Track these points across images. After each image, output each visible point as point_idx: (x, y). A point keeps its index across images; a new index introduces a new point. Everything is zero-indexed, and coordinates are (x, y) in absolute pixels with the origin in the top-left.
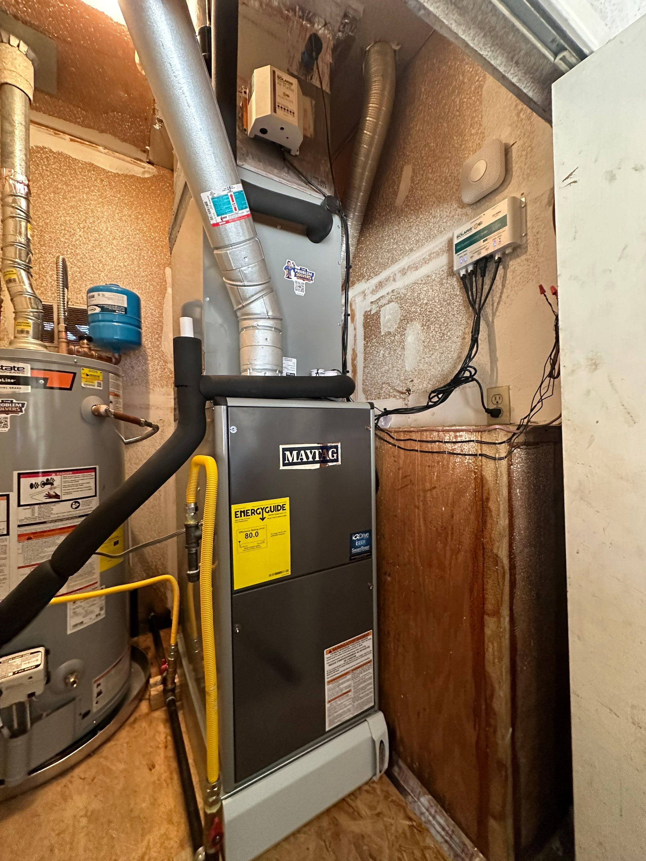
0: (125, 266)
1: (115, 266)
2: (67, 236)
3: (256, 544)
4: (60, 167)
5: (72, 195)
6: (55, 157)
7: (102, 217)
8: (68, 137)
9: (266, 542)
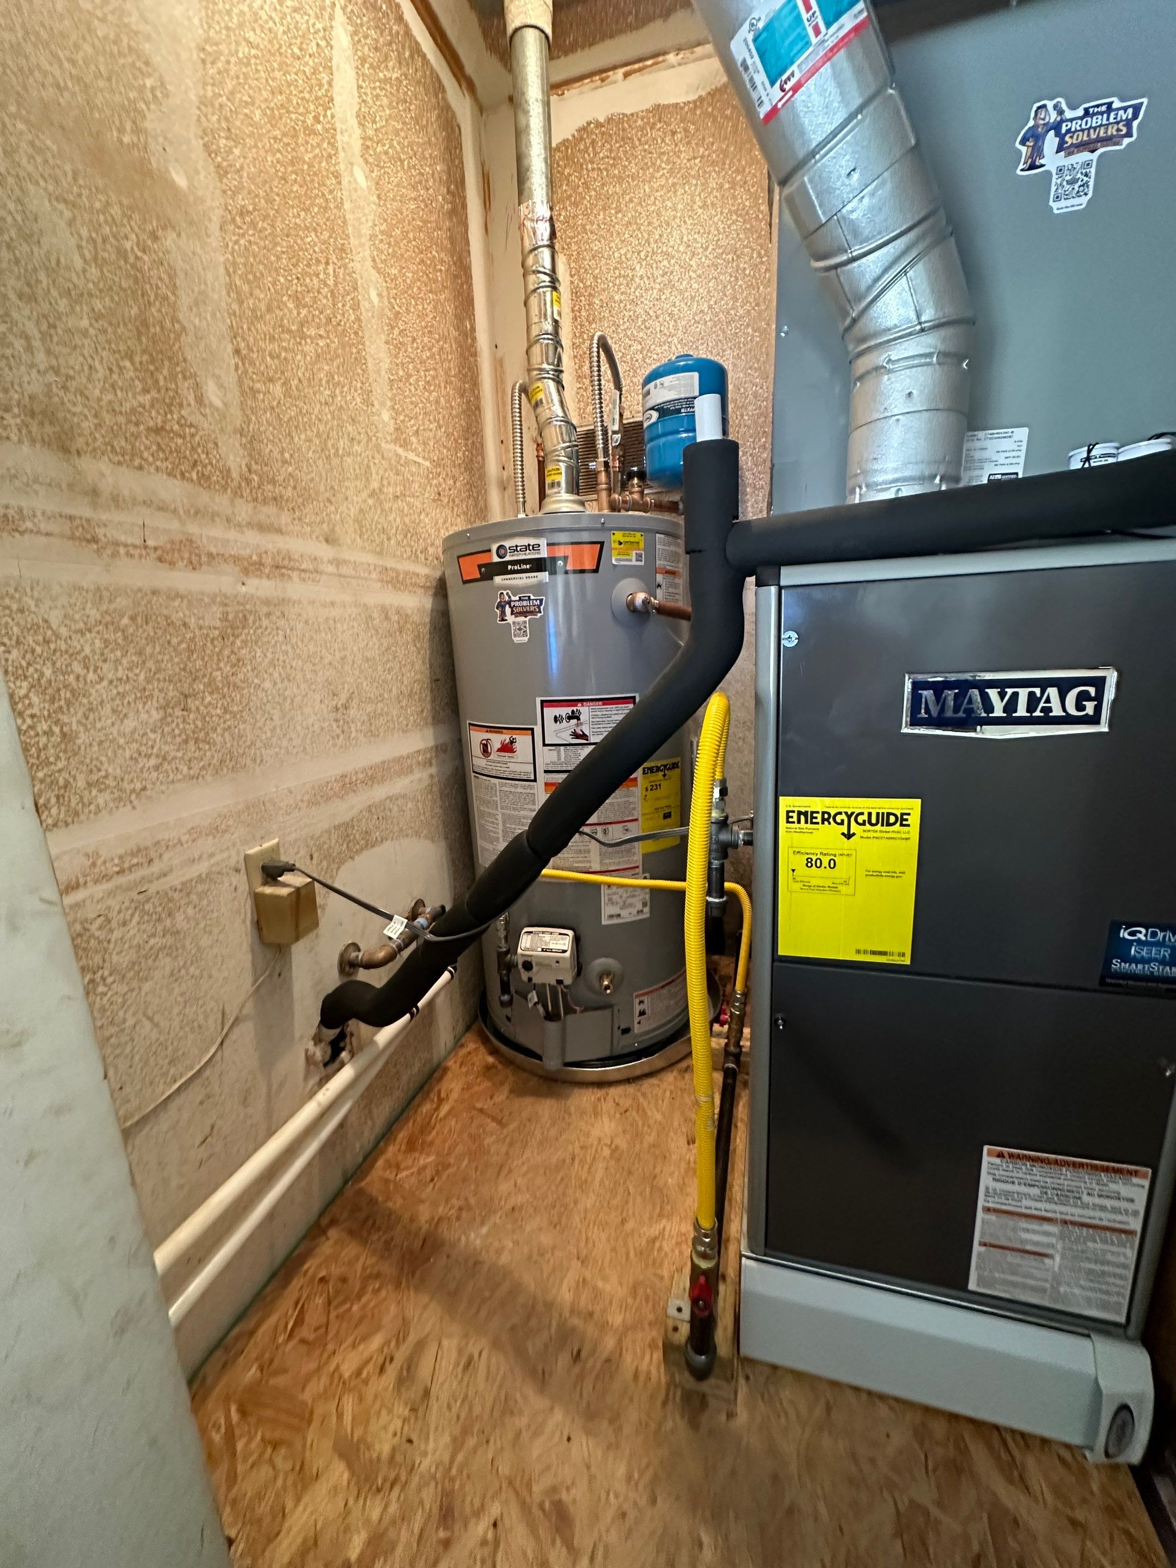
0: (710, 307)
1: (695, 314)
2: (623, 288)
3: (829, 883)
4: (611, 151)
5: (627, 198)
6: (603, 134)
7: (675, 217)
8: (621, 71)
9: (852, 882)
